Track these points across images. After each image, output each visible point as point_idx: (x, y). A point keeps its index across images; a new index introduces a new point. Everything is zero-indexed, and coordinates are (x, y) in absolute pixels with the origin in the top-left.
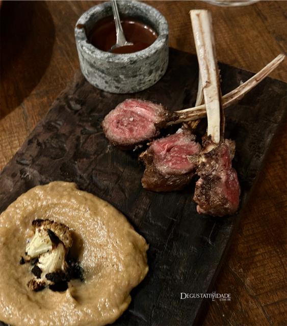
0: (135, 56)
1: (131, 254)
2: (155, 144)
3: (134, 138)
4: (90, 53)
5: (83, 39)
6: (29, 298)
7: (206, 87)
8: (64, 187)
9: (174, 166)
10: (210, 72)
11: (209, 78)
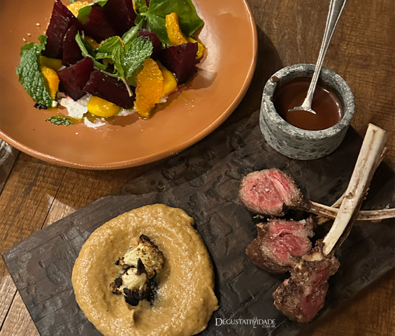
0: (302, 134)
1: (197, 309)
2: (274, 223)
3: (260, 208)
4: (267, 110)
5: (268, 94)
6: (104, 297)
7: (347, 197)
8: (182, 217)
9: (276, 253)
10: (358, 186)
11: (354, 191)
